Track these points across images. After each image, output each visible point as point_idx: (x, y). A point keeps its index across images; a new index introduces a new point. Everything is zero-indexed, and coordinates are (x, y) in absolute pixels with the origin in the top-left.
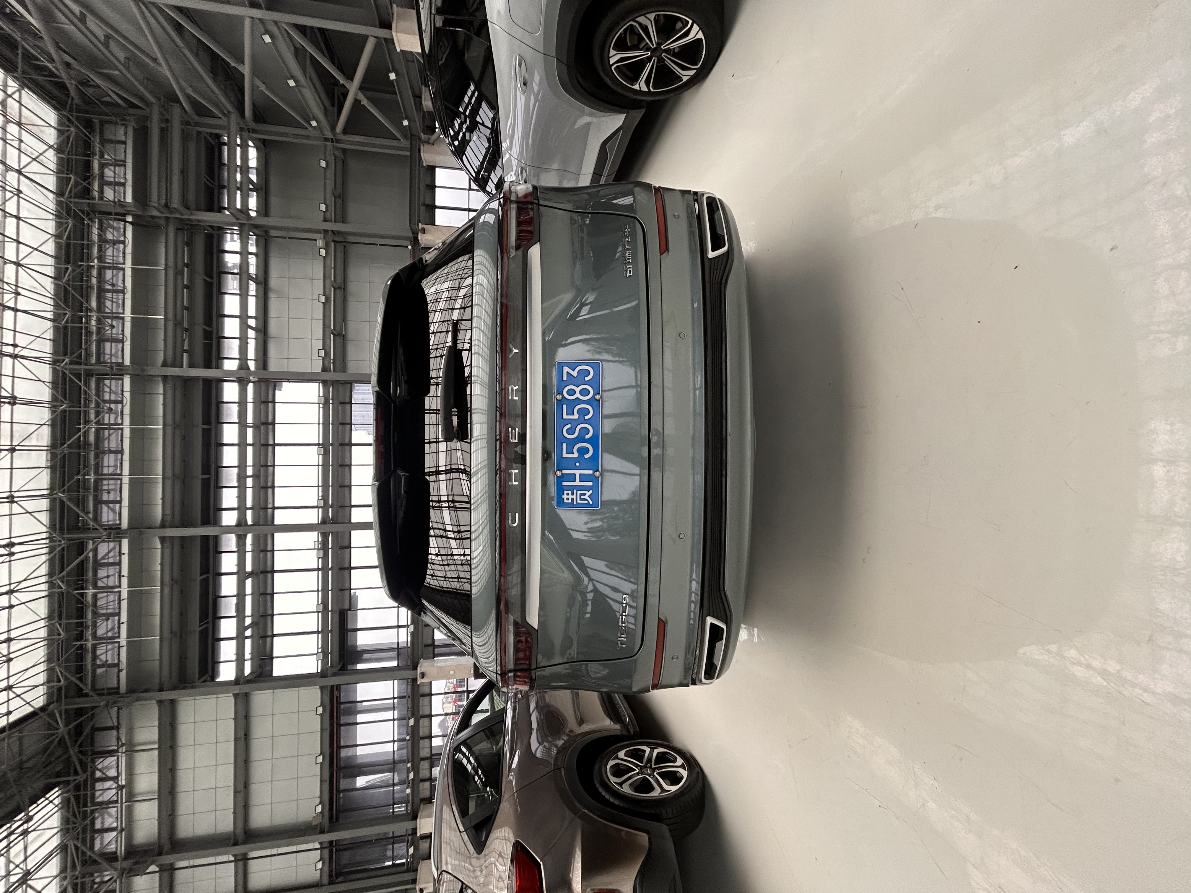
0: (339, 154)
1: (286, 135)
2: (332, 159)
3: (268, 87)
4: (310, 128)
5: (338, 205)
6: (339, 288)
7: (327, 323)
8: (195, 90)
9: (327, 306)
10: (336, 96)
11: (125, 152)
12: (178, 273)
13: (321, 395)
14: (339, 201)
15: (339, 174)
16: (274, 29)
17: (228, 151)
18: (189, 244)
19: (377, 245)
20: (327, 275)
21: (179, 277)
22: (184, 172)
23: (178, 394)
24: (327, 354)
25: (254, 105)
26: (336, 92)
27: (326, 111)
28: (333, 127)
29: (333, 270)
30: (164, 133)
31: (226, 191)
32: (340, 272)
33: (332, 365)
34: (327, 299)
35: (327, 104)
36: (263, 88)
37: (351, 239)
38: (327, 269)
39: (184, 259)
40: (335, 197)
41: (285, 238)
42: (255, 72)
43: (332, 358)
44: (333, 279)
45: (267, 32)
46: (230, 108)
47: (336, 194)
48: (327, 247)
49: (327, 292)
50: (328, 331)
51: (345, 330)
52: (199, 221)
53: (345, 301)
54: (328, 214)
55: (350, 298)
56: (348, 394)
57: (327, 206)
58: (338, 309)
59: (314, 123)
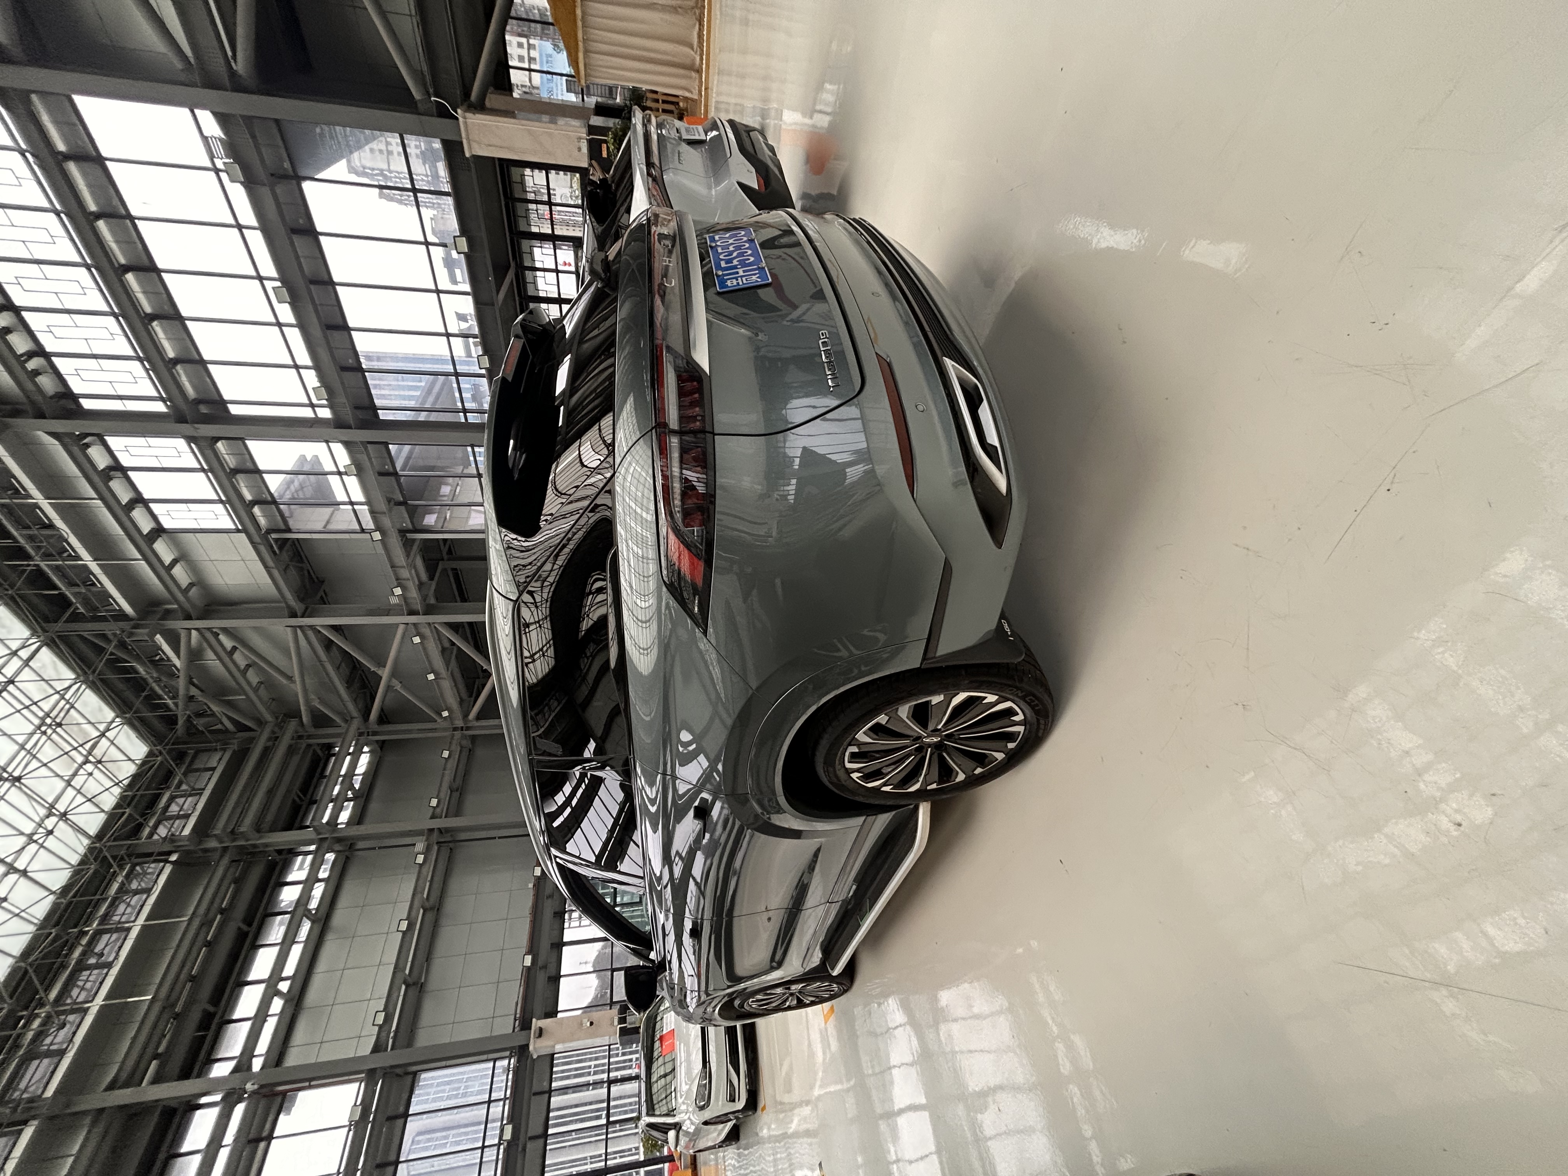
0: (467, 743)
1: (409, 731)
2: (456, 749)
3: (404, 687)
4: (439, 720)
5: (453, 799)
6: (432, 909)
7: (401, 965)
8: (322, 701)
9: (407, 939)
10: (476, 686)
11: (210, 779)
12: (206, 923)
13: (358, 1103)
14: (456, 795)
15: (462, 767)
16: (427, 631)
17: (334, 764)
18: (238, 882)
19: (495, 838)
20: (419, 889)
21: (204, 929)
22: (271, 792)
23: (106, 1148)
24: (388, 1019)
25: (382, 710)
26: (477, 683)
27: (461, 702)
28: (466, 716)
29: (428, 884)
30: (266, 753)
31: (315, 806)
32: (437, 885)
33: (391, 1041)
34: (411, 926)
35: (464, 695)
36: (398, 687)
37: (463, 836)
38: (421, 882)
39: (222, 903)
40: (451, 791)
41: (374, 848)
42: (394, 674)
43: (394, 1028)
44: (425, 896)
45: (418, 634)
46: (355, 713)
47: (455, 786)
48: (427, 852)
49: (413, 914)
50: (400, 978)
51: (426, 978)
52: (266, 845)
53: (436, 925)
54: (438, 810)
55: (443, 921)
56: (405, 1096)
57: (439, 802)
58: (422, 942)
59: (445, 714)
